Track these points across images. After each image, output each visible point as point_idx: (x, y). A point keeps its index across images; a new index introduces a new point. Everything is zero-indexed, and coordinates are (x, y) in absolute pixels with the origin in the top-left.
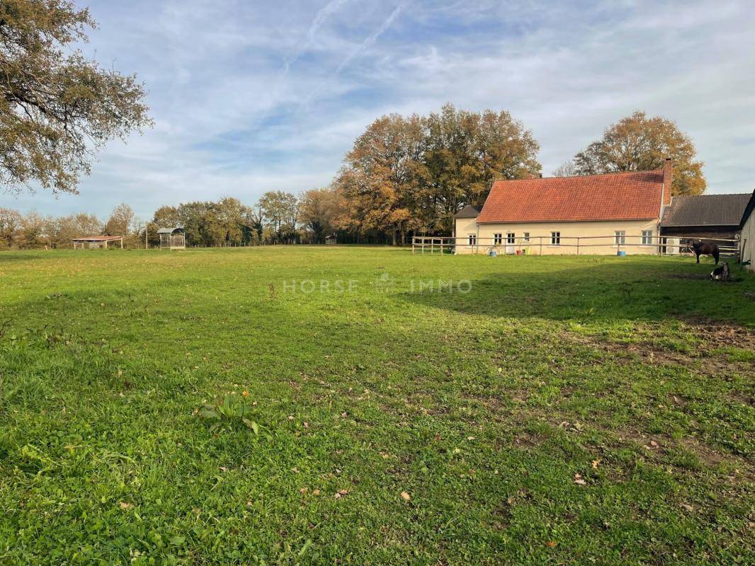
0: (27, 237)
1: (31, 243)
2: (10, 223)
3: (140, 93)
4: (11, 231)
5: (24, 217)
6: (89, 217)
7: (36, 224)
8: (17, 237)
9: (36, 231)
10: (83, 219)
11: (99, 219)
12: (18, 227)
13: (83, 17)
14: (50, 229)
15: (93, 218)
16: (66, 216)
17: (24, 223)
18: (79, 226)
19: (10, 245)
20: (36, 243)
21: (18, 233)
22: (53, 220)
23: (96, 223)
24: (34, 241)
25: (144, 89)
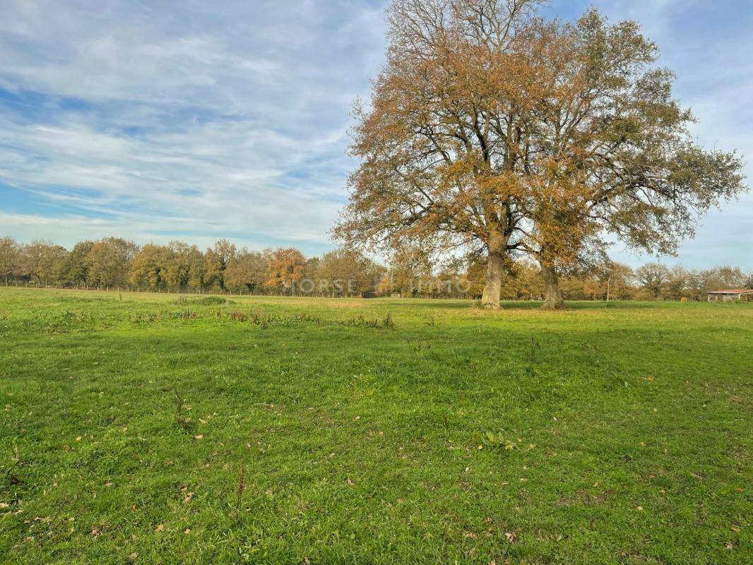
0: (672, 290)
1: (674, 295)
2: (658, 277)
3: (739, 166)
4: (658, 284)
5: (670, 270)
6: (733, 269)
7: (680, 277)
8: (663, 289)
9: (680, 283)
10: (726, 272)
11: (742, 271)
12: (665, 280)
13: (686, 117)
14: (693, 282)
15: (737, 271)
16: (709, 269)
17: (670, 276)
18: (722, 278)
19: (656, 296)
20: (679, 295)
21: (664, 285)
22: (697, 273)
23: (739, 276)
24: (677, 293)
25: (742, 161)
